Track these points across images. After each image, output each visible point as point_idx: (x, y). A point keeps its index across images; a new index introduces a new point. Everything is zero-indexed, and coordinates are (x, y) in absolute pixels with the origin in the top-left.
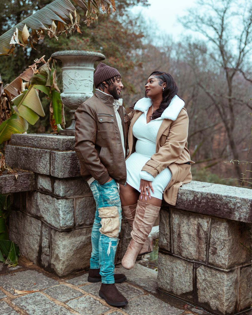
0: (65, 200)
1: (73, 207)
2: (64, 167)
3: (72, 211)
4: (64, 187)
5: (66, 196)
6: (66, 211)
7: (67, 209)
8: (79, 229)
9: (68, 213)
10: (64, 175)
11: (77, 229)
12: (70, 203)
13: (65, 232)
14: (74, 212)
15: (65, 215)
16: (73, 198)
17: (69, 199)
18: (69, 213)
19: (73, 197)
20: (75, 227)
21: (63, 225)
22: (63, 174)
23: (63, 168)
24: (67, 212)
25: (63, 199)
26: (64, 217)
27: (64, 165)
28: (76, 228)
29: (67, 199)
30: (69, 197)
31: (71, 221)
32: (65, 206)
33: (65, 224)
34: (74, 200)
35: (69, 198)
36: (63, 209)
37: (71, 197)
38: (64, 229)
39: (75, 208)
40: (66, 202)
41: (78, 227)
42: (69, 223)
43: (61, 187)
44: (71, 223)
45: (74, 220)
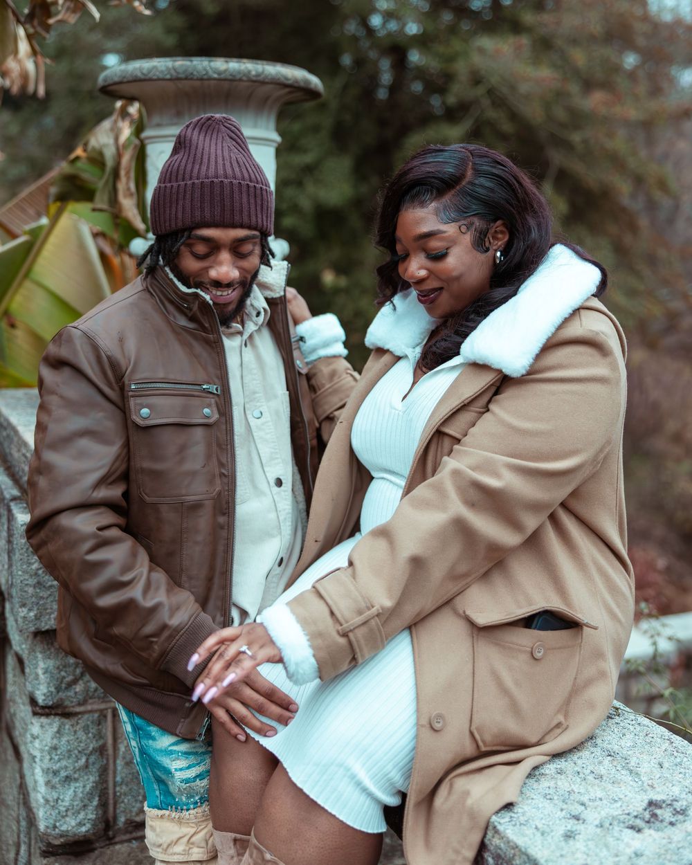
0: (57, 719)
1: (101, 750)
2: (39, 583)
3: (94, 769)
4: (51, 663)
5: (67, 703)
6: (55, 773)
7: (64, 763)
8: (129, 841)
9: (68, 779)
10: (37, 618)
11: (122, 842)
12: (81, 734)
13: (61, 854)
14: (103, 772)
15: (53, 787)
16: (101, 711)
17: (76, 714)
18: (76, 780)
19: (103, 706)
20: (111, 833)
21: (47, 827)
22: (32, 614)
23: (31, 590)
24: (63, 774)
25: (47, 715)
26: (49, 797)
27: (36, 574)
28: (117, 839)
29: (67, 715)
30: (80, 704)
31: (81, 816)
32: (55, 748)
33: (55, 827)
34: (105, 717)
35: (78, 709)
36: (46, 763)
37: (89, 707)
38: (57, 842)
39: (110, 751)
40: (58, 732)
41: (127, 832)
42: (73, 823)
43: (42, 664)
44: (80, 824)
45: (103, 805)
